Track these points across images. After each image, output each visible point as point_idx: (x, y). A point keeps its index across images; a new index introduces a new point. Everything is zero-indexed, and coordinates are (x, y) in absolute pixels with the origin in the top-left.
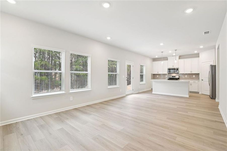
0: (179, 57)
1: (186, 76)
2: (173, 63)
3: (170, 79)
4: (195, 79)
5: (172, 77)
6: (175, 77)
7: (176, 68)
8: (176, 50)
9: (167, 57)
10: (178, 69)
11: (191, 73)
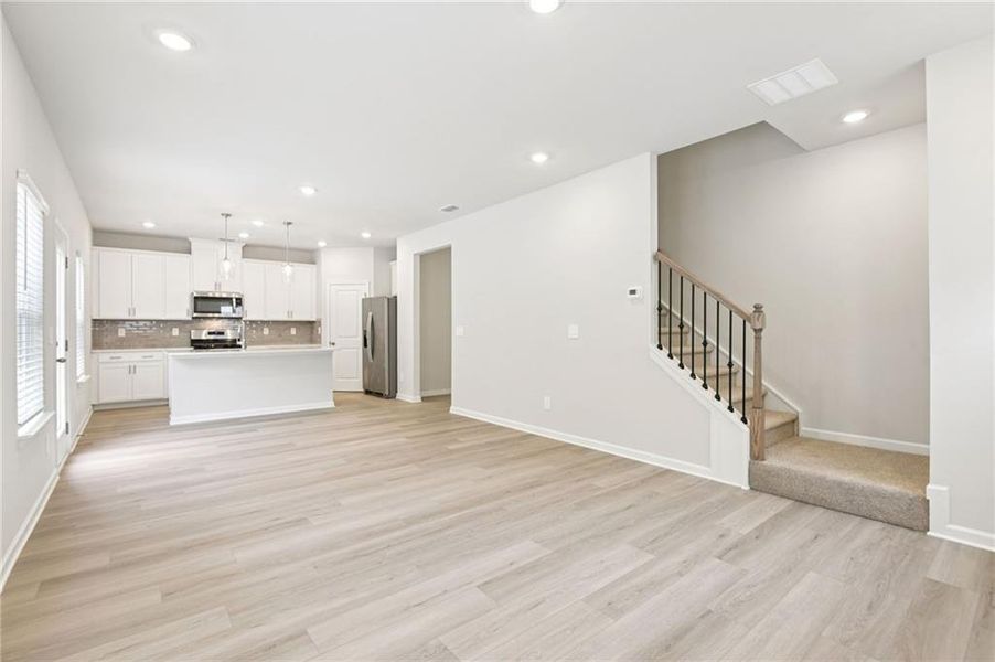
0: (243, 248)
1: (266, 331)
2: (217, 271)
3: (198, 344)
4: (297, 343)
5: (210, 333)
6: (222, 334)
7: (233, 296)
8: (289, 223)
9: (185, 240)
10: (240, 299)
11: (290, 319)
